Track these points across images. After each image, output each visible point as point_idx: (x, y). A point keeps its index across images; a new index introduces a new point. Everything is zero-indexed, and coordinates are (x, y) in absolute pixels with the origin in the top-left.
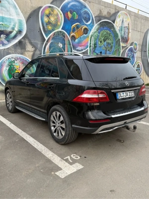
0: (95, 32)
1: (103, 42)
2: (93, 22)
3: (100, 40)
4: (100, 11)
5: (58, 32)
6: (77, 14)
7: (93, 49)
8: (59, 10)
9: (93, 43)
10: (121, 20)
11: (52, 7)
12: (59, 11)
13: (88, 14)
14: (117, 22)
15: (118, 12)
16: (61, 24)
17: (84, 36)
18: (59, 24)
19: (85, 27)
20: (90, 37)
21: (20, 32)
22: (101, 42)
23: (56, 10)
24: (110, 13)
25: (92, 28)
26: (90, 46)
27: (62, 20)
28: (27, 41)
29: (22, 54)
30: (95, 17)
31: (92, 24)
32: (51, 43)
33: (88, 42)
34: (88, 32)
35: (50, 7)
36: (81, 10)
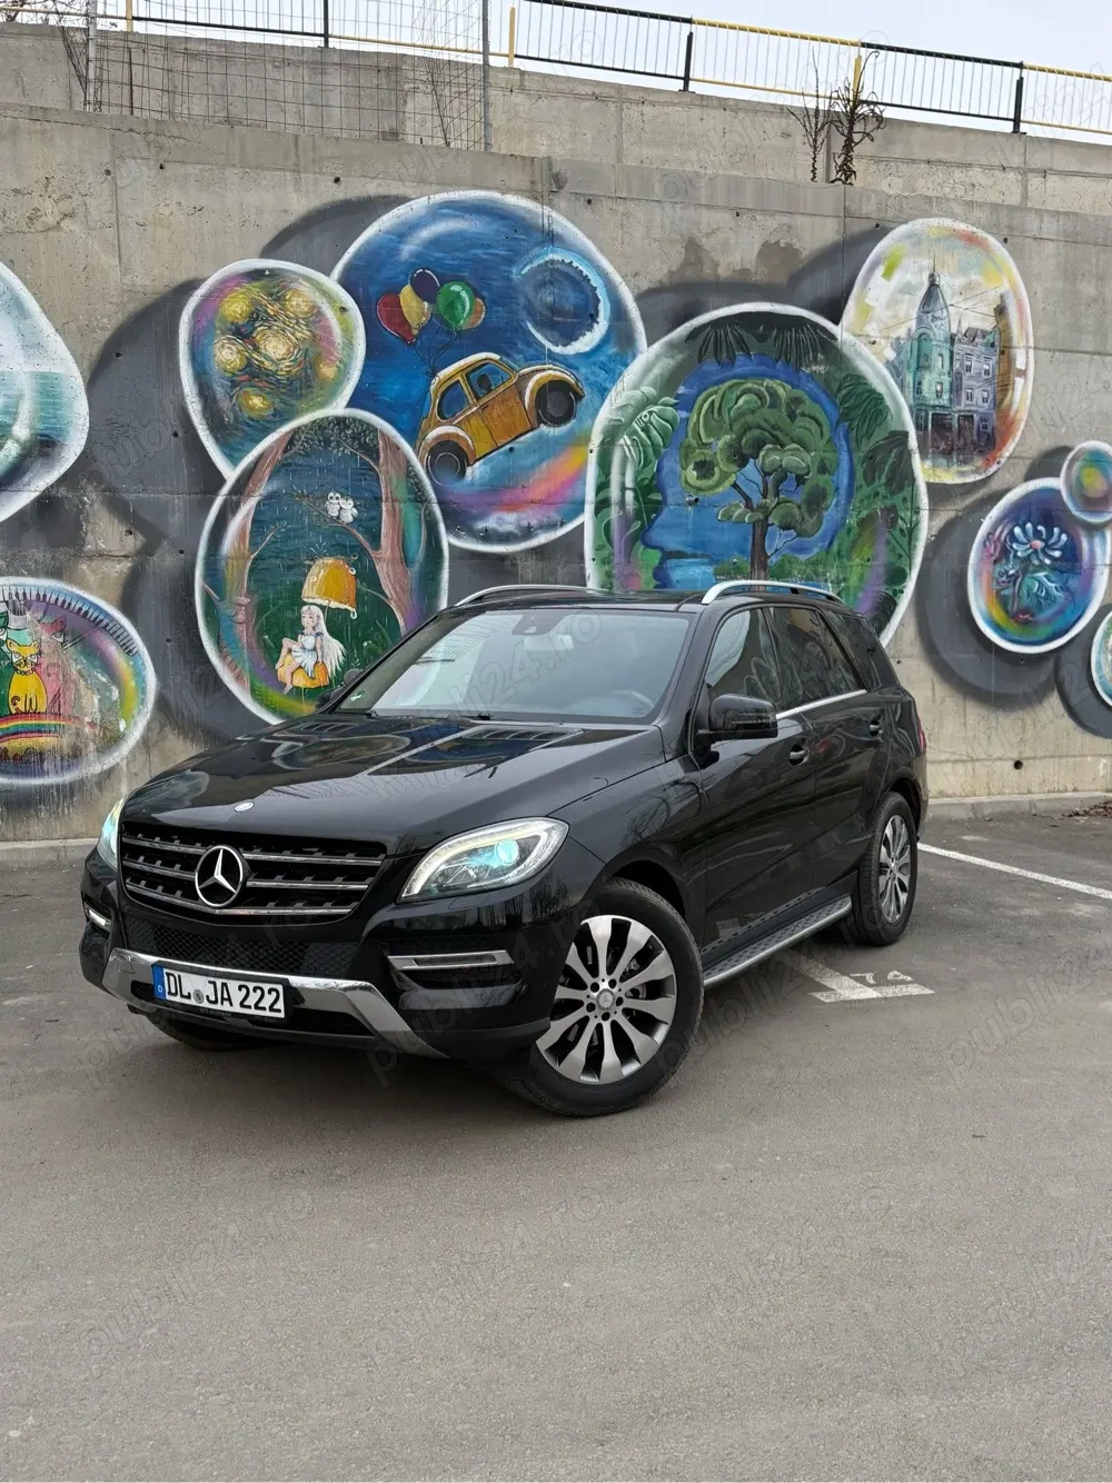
0: (648, 402)
1: (722, 465)
2: (621, 333)
3: (698, 456)
4: (692, 246)
5: (319, 426)
6: (476, 293)
7: (626, 522)
8: (331, 282)
9: (624, 477)
10: (907, 289)
11: (274, 273)
12: (326, 293)
13: (579, 282)
14: (865, 312)
15: (879, 231)
16: (343, 374)
17: (543, 439)
18: (328, 371)
19: (554, 372)
20: (596, 439)
21: (44, 446)
22: (705, 468)
23: (305, 288)
24: (790, 251)
25: (614, 376)
26: (602, 505)
27: (349, 344)
28: (92, 498)
29: (56, 573)
30: (639, 298)
31: (611, 350)
32: (269, 499)
33: (580, 475)
34: (581, 407)
35: (256, 275)
36: (510, 262)
